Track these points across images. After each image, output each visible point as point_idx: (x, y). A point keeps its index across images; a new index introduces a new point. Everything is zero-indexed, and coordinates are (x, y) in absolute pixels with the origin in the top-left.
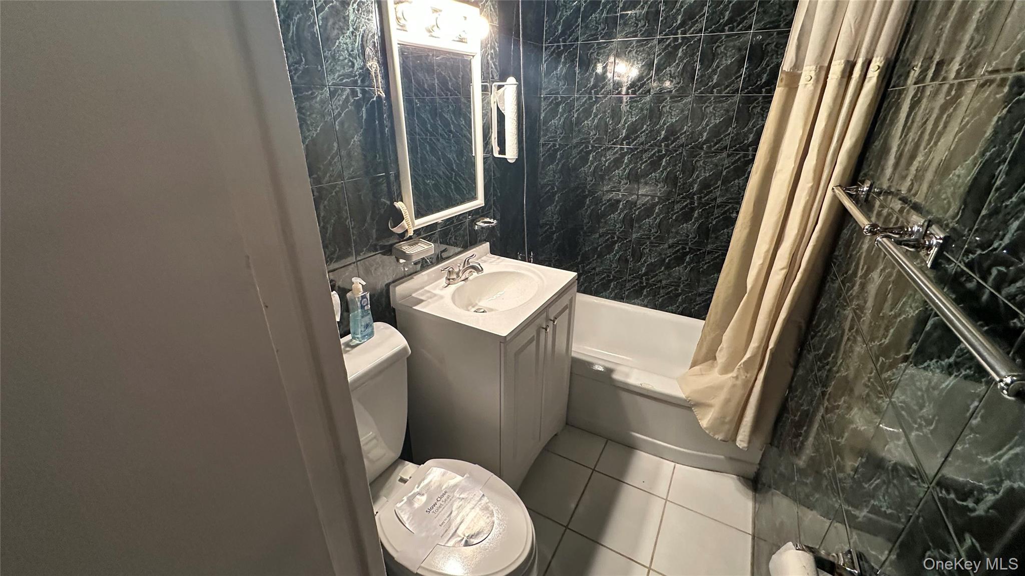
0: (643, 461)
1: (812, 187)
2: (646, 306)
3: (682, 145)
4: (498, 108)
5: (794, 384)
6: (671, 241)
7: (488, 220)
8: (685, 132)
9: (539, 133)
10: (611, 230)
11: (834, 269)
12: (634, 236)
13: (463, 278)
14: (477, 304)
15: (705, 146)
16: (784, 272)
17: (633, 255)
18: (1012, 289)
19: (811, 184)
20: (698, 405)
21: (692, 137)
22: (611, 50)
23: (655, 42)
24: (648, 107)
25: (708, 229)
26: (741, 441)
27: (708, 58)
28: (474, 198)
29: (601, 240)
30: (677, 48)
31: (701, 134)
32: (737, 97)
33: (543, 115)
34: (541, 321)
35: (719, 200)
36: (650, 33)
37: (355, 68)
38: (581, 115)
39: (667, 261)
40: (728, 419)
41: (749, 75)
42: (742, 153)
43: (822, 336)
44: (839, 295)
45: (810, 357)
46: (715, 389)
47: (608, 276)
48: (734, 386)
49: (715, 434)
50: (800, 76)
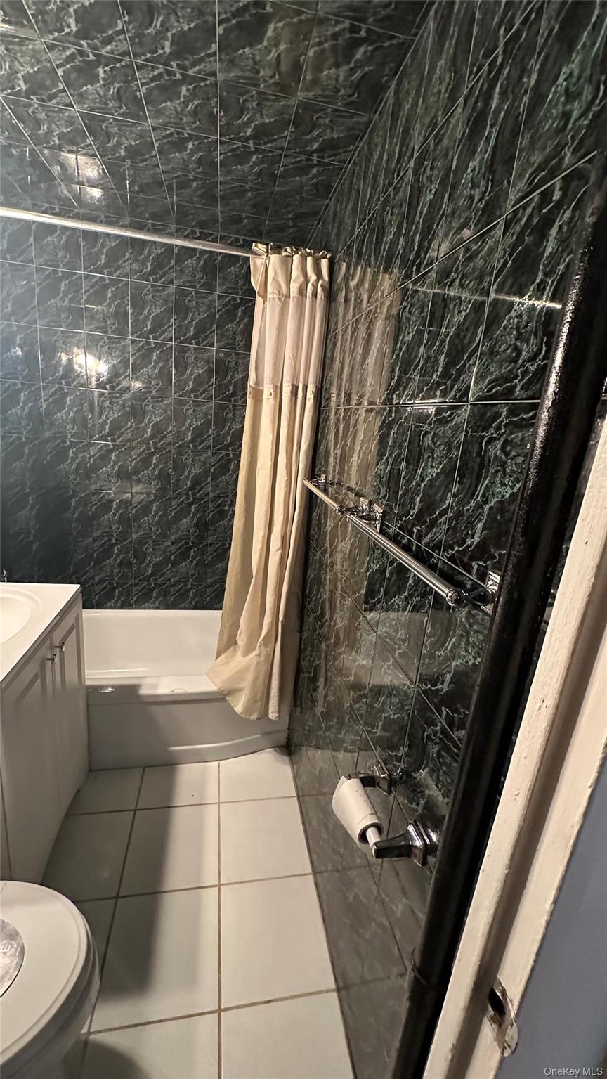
0: (188, 774)
1: (287, 480)
2: (158, 608)
3: (169, 444)
5: (302, 647)
6: (173, 537)
8: (171, 431)
10: (107, 532)
11: (313, 545)
12: (134, 536)
15: (191, 445)
16: (280, 551)
17: (136, 558)
20: (230, 692)
21: (179, 435)
22: (79, 341)
23: (128, 342)
24: (129, 404)
25: (206, 523)
26: (272, 712)
27: (181, 366)
29: (96, 545)
30: (151, 351)
31: (186, 434)
32: (212, 403)
35: (211, 495)
36: (121, 332)
38: (52, 406)
39: (172, 558)
40: (258, 697)
41: (219, 385)
42: (224, 452)
43: (315, 600)
44: (321, 565)
45: (311, 619)
46: (240, 675)
47: (111, 583)
48: (258, 663)
49: (250, 716)
50: (262, 391)
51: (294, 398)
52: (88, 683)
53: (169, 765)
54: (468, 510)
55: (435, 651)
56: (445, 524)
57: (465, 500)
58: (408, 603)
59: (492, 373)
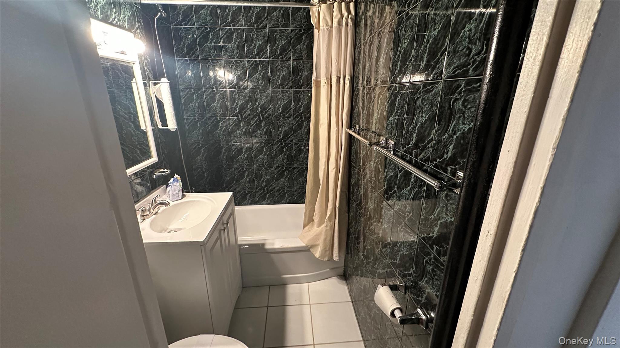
0: (292, 289)
1: (337, 130)
2: (270, 204)
3: (270, 115)
4: (156, 97)
5: (350, 221)
6: (275, 166)
7: (162, 170)
8: (271, 108)
9: (183, 112)
10: (241, 165)
11: (353, 165)
12: (255, 166)
13: (154, 212)
14: (167, 229)
15: (282, 115)
16: (335, 169)
17: (257, 177)
18: (421, 157)
19: (336, 129)
20: (313, 246)
21: (275, 110)
22: (221, 64)
23: (245, 62)
24: (248, 95)
25: (292, 157)
26: (336, 257)
27: (274, 71)
28: (150, 157)
29: (236, 172)
30: (257, 65)
31: (278, 109)
32: (292, 91)
33: (183, 101)
35: (294, 141)
36: (241, 57)
38: (209, 100)
39: (275, 176)
40: (327, 249)
41: (295, 80)
42: (300, 117)
43: (357, 194)
44: (359, 176)
45: (354, 205)
46: (317, 236)
47: (245, 192)
48: (326, 230)
49: (323, 259)
50: (320, 81)
51: (338, 84)
52: (239, 243)
53: (283, 285)
54: (444, 139)
55: (428, 216)
56: (431, 147)
57: (442, 134)
58: (411, 192)
59: (455, 63)
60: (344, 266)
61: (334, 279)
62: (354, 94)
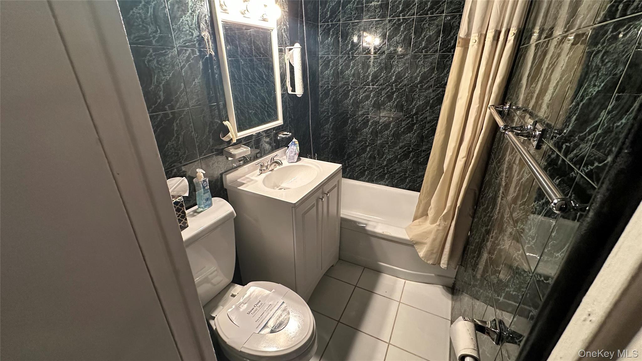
0: (386, 280)
2: (387, 185)
3: (405, 85)
4: (290, 63)
5: (472, 227)
6: (401, 145)
7: (286, 133)
8: (407, 77)
9: (318, 79)
10: (364, 139)
11: (493, 156)
12: (379, 142)
13: (270, 169)
14: (280, 186)
15: (419, 86)
16: (465, 159)
17: (378, 155)
18: (572, 155)
19: (478, 105)
20: (417, 243)
21: (411, 79)
22: (361, 27)
23: (387, 21)
24: (384, 61)
25: (423, 137)
26: (443, 264)
27: (419, 31)
28: (277, 119)
29: (358, 146)
30: (400, 25)
31: (416, 78)
32: (437, 55)
33: (320, 68)
34: (319, 194)
35: (428, 119)
36: (383, 16)
37: (194, 36)
38: (344, 67)
39: (399, 157)
40: (435, 251)
41: (443, 42)
42: (441, 89)
43: (486, 197)
44: (494, 172)
45: (480, 210)
46: (427, 233)
47: (364, 168)
48: (438, 230)
49: (427, 260)
50: (470, 40)
51: (495, 42)
52: (342, 216)
53: (378, 271)
54: (617, 127)
57: (618, 117)
58: (543, 208)
60: (455, 278)
61: (438, 287)
62: (518, 56)
